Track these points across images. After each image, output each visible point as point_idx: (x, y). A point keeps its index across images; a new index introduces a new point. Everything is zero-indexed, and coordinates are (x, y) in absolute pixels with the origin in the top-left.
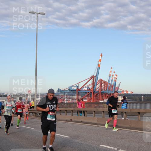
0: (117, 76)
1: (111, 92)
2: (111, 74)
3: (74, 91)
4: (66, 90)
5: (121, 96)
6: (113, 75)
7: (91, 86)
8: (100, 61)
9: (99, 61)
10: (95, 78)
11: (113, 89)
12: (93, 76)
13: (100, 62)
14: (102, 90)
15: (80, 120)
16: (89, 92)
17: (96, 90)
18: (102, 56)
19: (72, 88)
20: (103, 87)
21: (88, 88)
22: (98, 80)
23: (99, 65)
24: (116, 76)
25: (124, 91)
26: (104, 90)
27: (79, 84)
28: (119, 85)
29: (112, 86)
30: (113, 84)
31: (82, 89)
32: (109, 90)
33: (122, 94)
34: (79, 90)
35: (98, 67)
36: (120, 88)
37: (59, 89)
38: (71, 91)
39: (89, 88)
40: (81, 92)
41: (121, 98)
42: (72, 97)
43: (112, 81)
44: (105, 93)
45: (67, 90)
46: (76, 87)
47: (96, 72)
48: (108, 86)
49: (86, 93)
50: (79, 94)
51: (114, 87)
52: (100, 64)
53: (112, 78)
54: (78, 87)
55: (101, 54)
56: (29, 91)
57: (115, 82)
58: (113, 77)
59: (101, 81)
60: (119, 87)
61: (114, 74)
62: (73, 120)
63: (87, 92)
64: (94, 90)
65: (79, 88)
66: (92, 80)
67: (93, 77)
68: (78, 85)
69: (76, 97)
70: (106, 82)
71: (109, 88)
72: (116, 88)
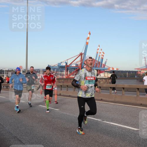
0: (104, 53)
2: (99, 51)
3: (63, 67)
4: (55, 66)
5: (107, 73)
6: (100, 53)
7: (79, 63)
8: (88, 38)
9: (87, 39)
10: (83, 55)
11: (100, 66)
12: (81, 53)
13: (88, 40)
15: (69, 95)
16: (77, 69)
17: (83, 67)
18: (90, 34)
19: (62, 64)
21: (76, 65)
23: (87, 43)
24: (103, 54)
25: (110, 68)
27: (68, 60)
28: (106, 62)
29: (99, 63)
30: (100, 61)
31: (70, 66)
32: (96, 67)
33: (108, 70)
34: (68, 67)
36: (106, 65)
37: (49, 65)
38: (61, 67)
39: (78, 65)
40: (69, 68)
41: (107, 74)
42: (61, 73)
43: (99, 58)
46: (65, 64)
47: (84, 49)
48: (95, 63)
49: (74, 69)
50: (68, 70)
51: (100, 64)
52: (88, 42)
53: (100, 56)
54: (67, 64)
55: (90, 32)
57: (102, 59)
58: (100, 54)
60: (105, 64)
61: (101, 51)
62: (62, 94)
64: (82, 67)
65: (68, 64)
66: (80, 57)
67: (81, 54)
68: (66, 61)
69: (64, 73)
70: (94, 59)
71: (96, 65)
72: (102, 65)
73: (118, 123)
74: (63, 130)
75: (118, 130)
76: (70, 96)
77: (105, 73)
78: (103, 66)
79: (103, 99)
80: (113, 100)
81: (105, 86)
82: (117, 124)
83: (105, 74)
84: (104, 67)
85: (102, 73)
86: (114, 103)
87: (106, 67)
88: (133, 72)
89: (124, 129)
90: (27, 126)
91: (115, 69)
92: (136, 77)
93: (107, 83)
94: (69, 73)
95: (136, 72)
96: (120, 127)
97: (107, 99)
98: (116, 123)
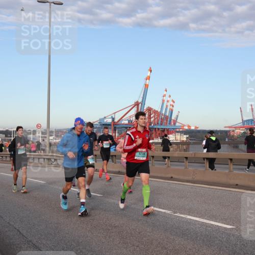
0: (174, 102)
1: (164, 127)
2: (166, 99)
3: (107, 125)
5: (179, 134)
8: (148, 78)
9: (146, 79)
10: (140, 105)
11: (168, 122)
12: (137, 102)
13: (148, 81)
14: (150, 124)
15: (117, 170)
18: (151, 71)
19: (105, 121)
20: (152, 119)
21: (129, 121)
22: (145, 108)
23: (146, 85)
24: (172, 103)
25: (184, 125)
26: (155, 124)
27: (116, 114)
28: (177, 116)
29: (166, 117)
30: (167, 114)
31: (119, 123)
32: (161, 124)
33: (181, 130)
34: (116, 125)
35: (145, 88)
36: (178, 121)
38: (103, 125)
39: (131, 121)
40: (118, 126)
41: (179, 136)
43: (166, 109)
44: (156, 128)
45: (96, 124)
46: (111, 119)
47: (142, 96)
48: (161, 118)
50: (115, 130)
51: (169, 120)
52: (147, 83)
53: (167, 106)
54: (113, 119)
55: (150, 68)
56: (37, 126)
57: (172, 111)
58: (169, 104)
59: (149, 109)
60: (177, 119)
61: (169, 99)
63: (127, 127)
65: (116, 120)
67: (137, 104)
68: (113, 116)
70: (157, 111)
71: (161, 121)
72: (172, 121)
73: (199, 217)
74: (109, 230)
75: (199, 228)
76: (119, 172)
77: (177, 134)
78: (172, 124)
79: (174, 176)
80: (190, 178)
81: (177, 156)
82: (197, 219)
83: (177, 136)
84: (175, 124)
85: (171, 134)
86: (192, 183)
87: (177, 124)
88: (221, 132)
89: (210, 227)
90: (50, 222)
91: (193, 128)
92: (227, 140)
93: (180, 151)
94: (117, 134)
95: (226, 132)
96: (203, 222)
97: (182, 177)
98: (196, 217)
